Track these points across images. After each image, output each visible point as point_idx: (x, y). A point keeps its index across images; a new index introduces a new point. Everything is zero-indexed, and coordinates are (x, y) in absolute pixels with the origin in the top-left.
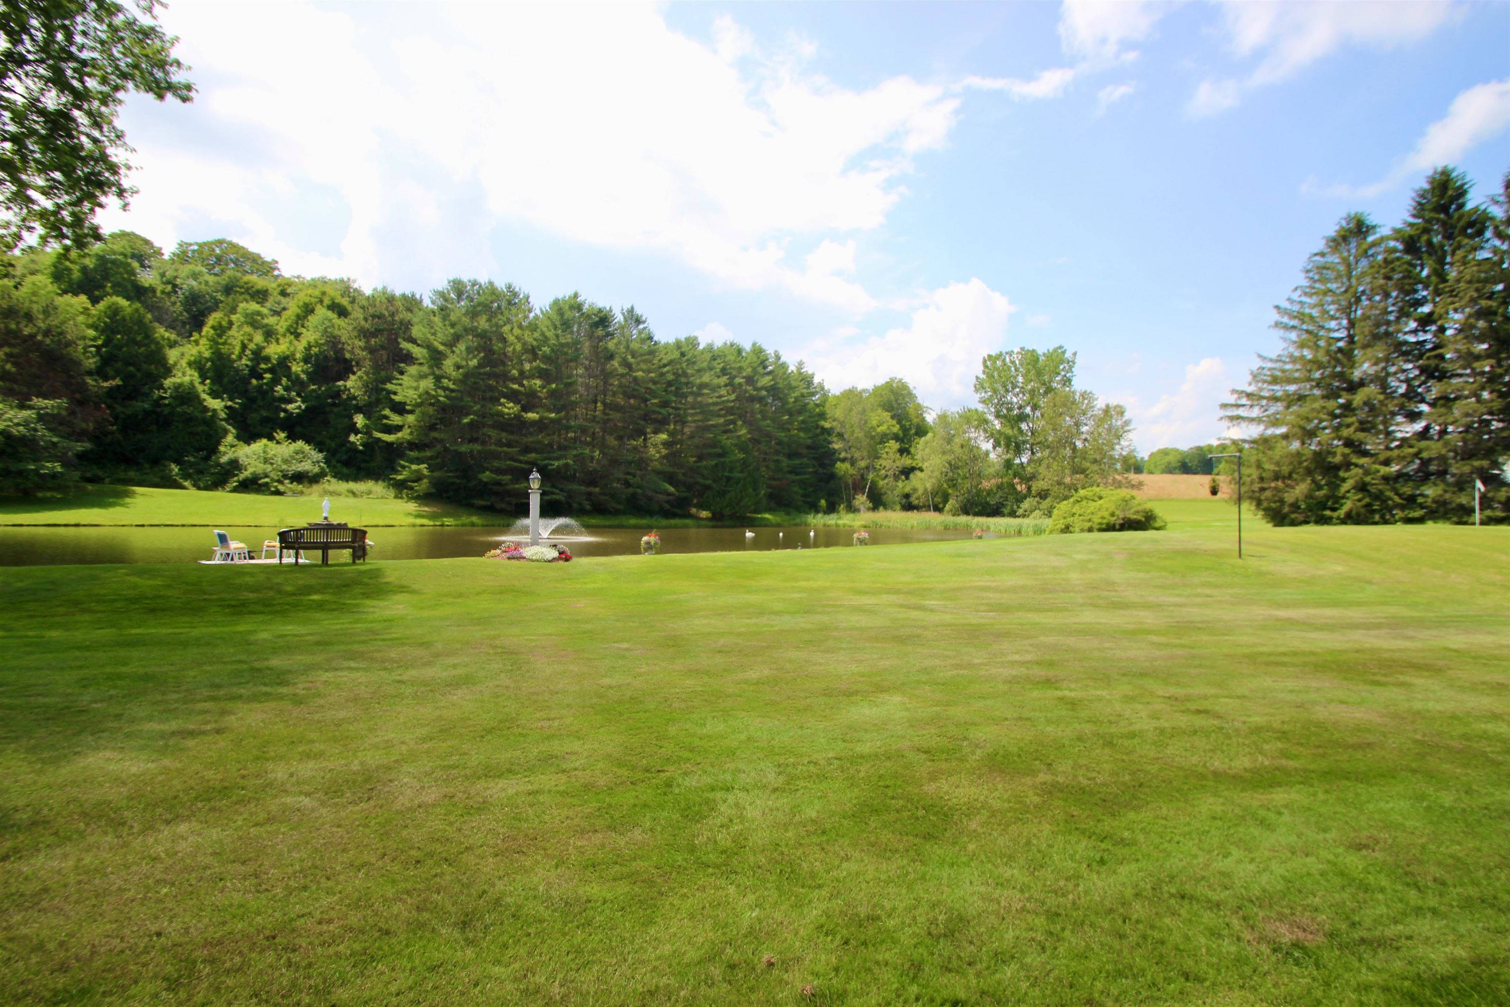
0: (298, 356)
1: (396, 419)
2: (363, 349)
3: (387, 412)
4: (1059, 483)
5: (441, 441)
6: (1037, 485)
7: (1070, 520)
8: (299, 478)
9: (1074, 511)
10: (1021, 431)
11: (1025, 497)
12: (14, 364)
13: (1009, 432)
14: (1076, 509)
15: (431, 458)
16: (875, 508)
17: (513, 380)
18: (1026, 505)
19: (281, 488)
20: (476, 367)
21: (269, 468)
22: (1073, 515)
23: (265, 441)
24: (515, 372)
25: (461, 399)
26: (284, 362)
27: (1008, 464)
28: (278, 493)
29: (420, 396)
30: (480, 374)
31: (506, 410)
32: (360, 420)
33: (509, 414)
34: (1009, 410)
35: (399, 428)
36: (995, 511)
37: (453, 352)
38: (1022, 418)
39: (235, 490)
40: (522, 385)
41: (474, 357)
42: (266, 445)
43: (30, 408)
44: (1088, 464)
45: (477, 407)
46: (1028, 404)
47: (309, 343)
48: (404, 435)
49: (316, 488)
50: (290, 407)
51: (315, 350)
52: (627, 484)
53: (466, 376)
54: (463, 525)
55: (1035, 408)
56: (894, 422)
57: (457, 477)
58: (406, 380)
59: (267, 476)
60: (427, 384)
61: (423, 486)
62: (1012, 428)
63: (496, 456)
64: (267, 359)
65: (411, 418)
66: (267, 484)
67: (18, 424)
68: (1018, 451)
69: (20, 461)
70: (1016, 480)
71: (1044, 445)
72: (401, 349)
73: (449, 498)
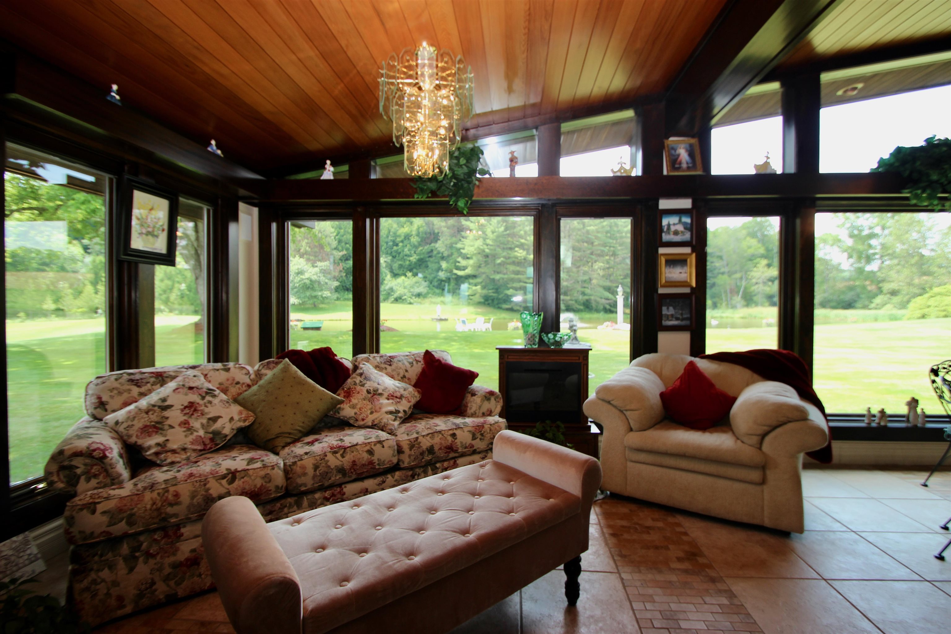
0: (414, 233)
1: (463, 263)
2: (445, 227)
3: (459, 259)
4: (910, 284)
5: (484, 273)
6: (887, 287)
7: (926, 311)
8: (419, 295)
9: (929, 303)
10: (870, 246)
11: (875, 296)
12: (309, 247)
13: (860, 247)
14: (932, 302)
15: (481, 283)
16: (747, 305)
17: (521, 237)
18: (878, 300)
19: (412, 301)
20: (503, 232)
21: (406, 291)
22: (929, 306)
23: (403, 277)
24: (522, 232)
25: (495, 250)
26: (407, 237)
27: (860, 271)
28: (410, 303)
29: (475, 250)
30: (504, 235)
31: (519, 255)
32: (444, 265)
33: (521, 257)
34: (860, 231)
35: (464, 268)
36: (849, 305)
37: (490, 224)
38: (872, 236)
39: (392, 303)
40: (526, 240)
41: (502, 225)
42: (403, 280)
43: (317, 267)
44: (936, 269)
45: (505, 254)
46: (878, 225)
47: (418, 226)
48: (468, 271)
49: (427, 300)
50: (411, 258)
51: (421, 229)
52: (583, 294)
53: (498, 237)
54: (500, 319)
55: (883, 228)
56: (760, 245)
57: (493, 293)
58: (467, 242)
59: (405, 295)
60: (479, 243)
61: (477, 298)
62: (863, 244)
63: (512, 280)
64: (399, 236)
65: (471, 262)
66: (405, 299)
67: (314, 275)
68: (869, 259)
69: (315, 291)
70: (867, 283)
71: (893, 256)
72: (463, 225)
73: (489, 304)
